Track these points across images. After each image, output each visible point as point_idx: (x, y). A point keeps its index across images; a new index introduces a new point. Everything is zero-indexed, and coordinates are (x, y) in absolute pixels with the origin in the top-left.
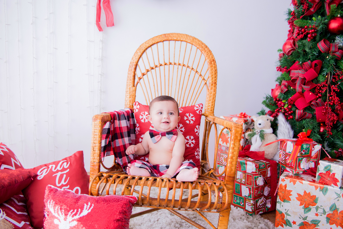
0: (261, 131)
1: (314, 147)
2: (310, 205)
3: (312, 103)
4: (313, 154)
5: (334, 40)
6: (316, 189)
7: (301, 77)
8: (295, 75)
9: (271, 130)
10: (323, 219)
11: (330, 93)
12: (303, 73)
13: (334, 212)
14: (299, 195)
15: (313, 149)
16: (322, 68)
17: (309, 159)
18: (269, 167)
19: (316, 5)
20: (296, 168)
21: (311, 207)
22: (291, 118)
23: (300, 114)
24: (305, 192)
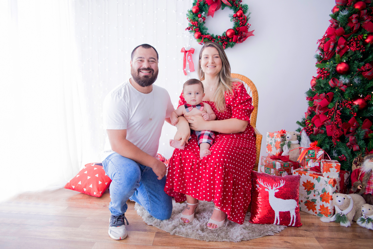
0: (289, 142)
1: (319, 152)
2: (311, 189)
3: (325, 123)
5: (339, 78)
6: (314, 179)
7: (318, 105)
8: (316, 103)
9: (297, 142)
10: (318, 198)
11: (335, 116)
12: (320, 102)
13: (324, 193)
14: (304, 182)
15: (317, 153)
16: (333, 98)
17: (315, 160)
18: (292, 166)
19: (329, 54)
20: (305, 166)
21: (311, 190)
22: (311, 133)
23: (316, 130)
24: (307, 181)
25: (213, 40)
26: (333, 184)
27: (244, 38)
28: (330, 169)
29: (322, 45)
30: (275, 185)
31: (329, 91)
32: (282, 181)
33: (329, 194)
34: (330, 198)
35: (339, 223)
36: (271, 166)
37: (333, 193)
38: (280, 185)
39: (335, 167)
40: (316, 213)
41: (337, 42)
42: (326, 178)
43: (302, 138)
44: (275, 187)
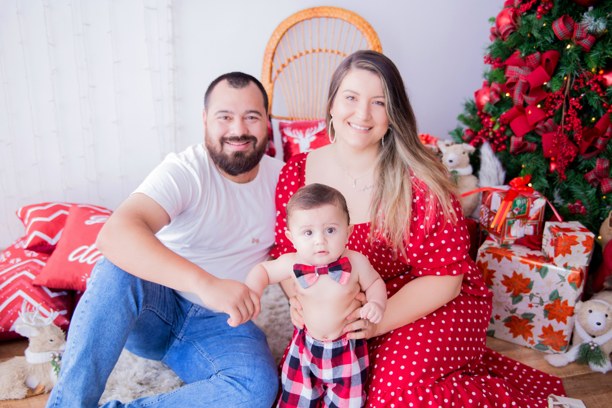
0: (452, 173)
1: (534, 202)
2: (522, 291)
3: (539, 126)
4: (532, 214)
6: (531, 269)
7: (521, 81)
8: (513, 75)
9: (469, 169)
10: (539, 312)
11: (567, 111)
12: (526, 74)
13: (555, 302)
14: (505, 277)
15: (532, 206)
16: (559, 64)
17: (525, 221)
20: (503, 236)
21: (522, 294)
23: (518, 144)
24: (515, 273)
26: (577, 282)
28: (573, 248)
33: (567, 305)
34: (568, 312)
35: (587, 364)
37: (577, 301)
39: (583, 242)
40: (532, 342)
42: (560, 269)
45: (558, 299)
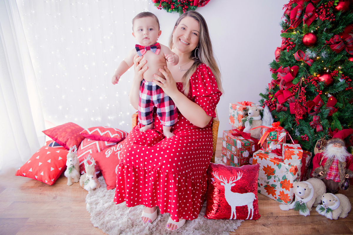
0: (250, 118)
1: (281, 134)
2: (271, 174)
3: (289, 100)
4: (280, 139)
5: (305, 52)
6: (274, 164)
7: (282, 79)
8: (279, 76)
9: (260, 117)
10: (278, 184)
11: (300, 93)
12: (284, 76)
13: (284, 180)
14: (264, 167)
15: (279, 135)
16: (298, 72)
17: (277, 142)
18: (253, 145)
19: (296, 22)
20: (266, 148)
21: (271, 175)
22: (274, 109)
23: (279, 107)
24: (268, 165)
25: (172, 4)
26: (294, 172)
27: (206, 2)
28: (292, 156)
29: (288, 12)
30: (231, 179)
31: (295, 64)
32: (239, 173)
33: (289, 182)
34: (290, 186)
35: (299, 211)
36: (232, 143)
37: (294, 181)
38: (237, 178)
39: (297, 154)
40: (276, 198)
41: (305, 8)
42: (287, 165)
43: (264, 114)
44: (231, 181)
45: (286, 179)
